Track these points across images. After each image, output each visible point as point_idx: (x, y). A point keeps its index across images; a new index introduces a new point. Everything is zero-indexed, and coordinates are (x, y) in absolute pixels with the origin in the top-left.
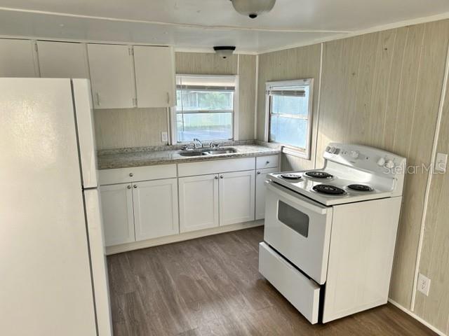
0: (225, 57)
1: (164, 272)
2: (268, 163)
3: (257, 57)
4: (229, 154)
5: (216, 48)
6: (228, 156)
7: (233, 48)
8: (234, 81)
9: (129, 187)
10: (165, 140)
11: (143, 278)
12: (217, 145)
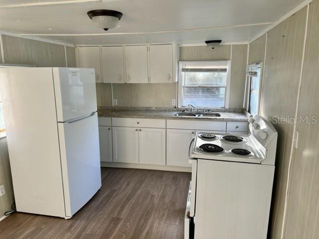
0: (213, 48)
1: (140, 185)
2: (237, 127)
3: (249, 45)
4: (203, 117)
5: (207, 42)
6: (202, 118)
7: (220, 41)
8: (226, 65)
9: (137, 130)
10: (174, 104)
11: (128, 184)
12: (209, 111)
